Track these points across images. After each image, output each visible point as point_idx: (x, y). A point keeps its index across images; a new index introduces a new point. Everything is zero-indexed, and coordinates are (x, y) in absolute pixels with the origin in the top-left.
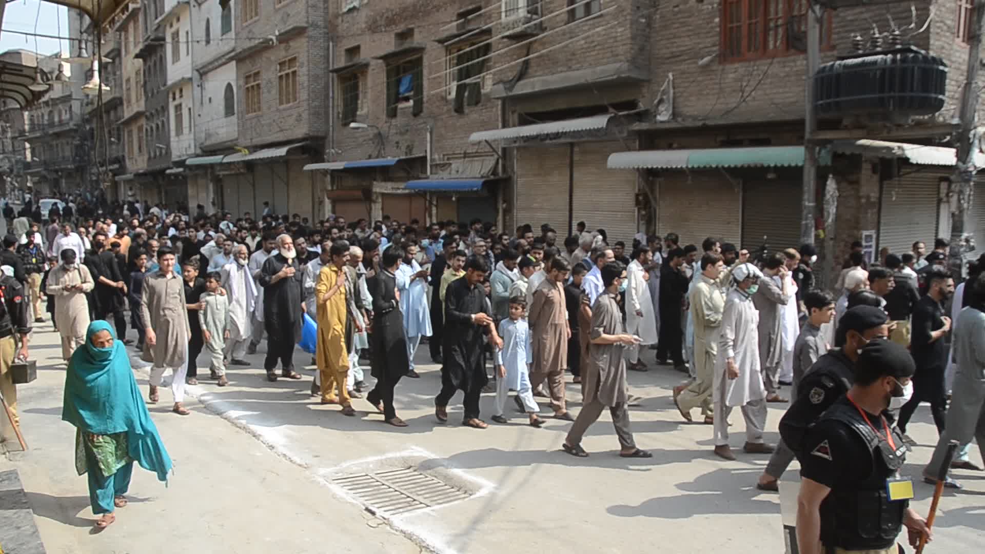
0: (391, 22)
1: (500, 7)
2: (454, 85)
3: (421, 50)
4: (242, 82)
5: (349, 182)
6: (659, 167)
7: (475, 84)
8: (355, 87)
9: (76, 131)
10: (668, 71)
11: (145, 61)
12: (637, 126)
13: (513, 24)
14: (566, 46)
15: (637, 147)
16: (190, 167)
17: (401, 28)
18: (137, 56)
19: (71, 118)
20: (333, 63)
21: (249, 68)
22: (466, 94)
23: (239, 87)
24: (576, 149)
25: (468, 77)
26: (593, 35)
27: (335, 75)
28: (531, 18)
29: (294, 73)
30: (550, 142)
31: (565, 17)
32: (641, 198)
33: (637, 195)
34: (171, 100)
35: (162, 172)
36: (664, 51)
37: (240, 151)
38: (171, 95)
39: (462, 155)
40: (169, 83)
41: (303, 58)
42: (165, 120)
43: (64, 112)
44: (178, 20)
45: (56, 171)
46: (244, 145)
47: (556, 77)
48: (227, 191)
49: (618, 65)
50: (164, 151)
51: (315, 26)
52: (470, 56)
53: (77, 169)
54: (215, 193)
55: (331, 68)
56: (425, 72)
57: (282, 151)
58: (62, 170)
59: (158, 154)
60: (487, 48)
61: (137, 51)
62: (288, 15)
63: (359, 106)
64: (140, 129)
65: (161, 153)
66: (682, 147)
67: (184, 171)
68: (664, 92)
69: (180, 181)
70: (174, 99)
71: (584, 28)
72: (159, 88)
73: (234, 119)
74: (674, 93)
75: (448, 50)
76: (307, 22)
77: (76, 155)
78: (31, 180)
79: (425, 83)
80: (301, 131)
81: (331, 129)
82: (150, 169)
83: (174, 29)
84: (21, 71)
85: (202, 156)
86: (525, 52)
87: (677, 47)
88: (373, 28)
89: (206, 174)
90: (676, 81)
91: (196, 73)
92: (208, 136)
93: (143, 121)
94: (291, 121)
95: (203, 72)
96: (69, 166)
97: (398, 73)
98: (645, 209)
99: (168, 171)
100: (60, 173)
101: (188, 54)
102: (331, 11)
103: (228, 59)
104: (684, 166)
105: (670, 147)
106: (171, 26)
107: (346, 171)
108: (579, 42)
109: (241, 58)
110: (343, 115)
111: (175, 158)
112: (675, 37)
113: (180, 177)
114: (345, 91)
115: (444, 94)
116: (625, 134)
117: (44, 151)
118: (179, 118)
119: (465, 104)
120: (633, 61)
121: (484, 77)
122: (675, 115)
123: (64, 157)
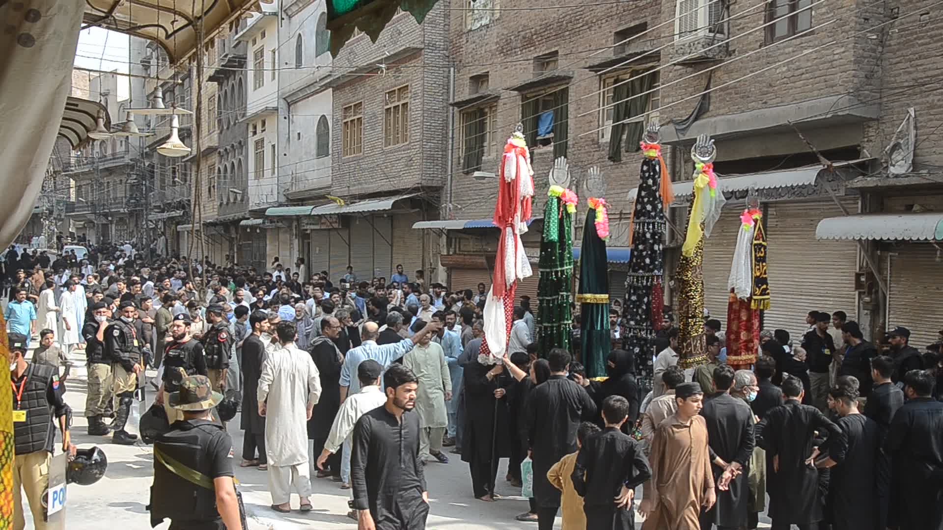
0: (529, 43)
1: (672, 24)
2: (609, 125)
3: (567, 79)
4: (339, 114)
5: (471, 245)
6: (892, 238)
7: (637, 123)
8: (482, 126)
9: (132, 167)
10: (909, 106)
11: (220, 84)
12: (859, 182)
13: (690, 46)
14: (760, 75)
15: (859, 211)
16: (271, 219)
17: (542, 51)
18: (211, 79)
19: (127, 151)
20: (454, 96)
21: (349, 96)
22: (624, 137)
23: (336, 122)
24: (771, 211)
25: (628, 115)
26: (799, 60)
27: (456, 108)
28: (714, 38)
29: (405, 105)
30: (736, 201)
31: (761, 35)
32: (863, 279)
33: (858, 276)
34: (251, 134)
35: (236, 222)
36: (904, 77)
37: (335, 201)
38: (251, 129)
39: (618, 216)
40: (250, 112)
41: (416, 87)
42: (242, 159)
43: (118, 143)
44: (263, 35)
45: (106, 215)
46: (339, 194)
47: (747, 115)
48: (315, 250)
49: (835, 98)
50: (239, 198)
51: (432, 46)
52: (631, 89)
53: (131, 214)
54: (301, 251)
55: (451, 101)
56: (571, 108)
57: (386, 204)
58: (112, 214)
59: (232, 200)
60: (654, 77)
61: (212, 72)
62: (400, 33)
63: (486, 149)
64: (211, 168)
65: (236, 199)
66: (927, 210)
67: (264, 223)
68: (902, 135)
69: (257, 235)
70: (255, 133)
71: (787, 50)
72: (237, 119)
73: (328, 160)
74: (916, 136)
75: (602, 80)
76: (423, 42)
77: (131, 198)
78: (74, 225)
79: (571, 122)
80: (411, 179)
81: (449, 177)
82: (221, 218)
83: (257, 47)
84: (77, 105)
85: (287, 206)
86: (704, 83)
87: (924, 71)
88: (506, 49)
89: (290, 227)
90: (920, 119)
91: (282, 101)
92: (295, 180)
93: (215, 158)
94: (401, 165)
95: (291, 101)
96: (122, 210)
97: (536, 111)
98: (870, 294)
99: (243, 223)
100: (110, 218)
101: (274, 78)
102: (452, 29)
103: (322, 87)
104: (930, 238)
105: (908, 210)
106: (254, 42)
107: (465, 231)
108: (780, 69)
109: (338, 85)
110: (464, 159)
111: (253, 205)
112: (920, 58)
113: (258, 231)
114: (468, 131)
115: (595, 136)
116: (842, 193)
117: (92, 191)
118: (260, 157)
119: (623, 150)
120: (856, 93)
121: (648, 115)
122: (916, 166)
123: (115, 199)
